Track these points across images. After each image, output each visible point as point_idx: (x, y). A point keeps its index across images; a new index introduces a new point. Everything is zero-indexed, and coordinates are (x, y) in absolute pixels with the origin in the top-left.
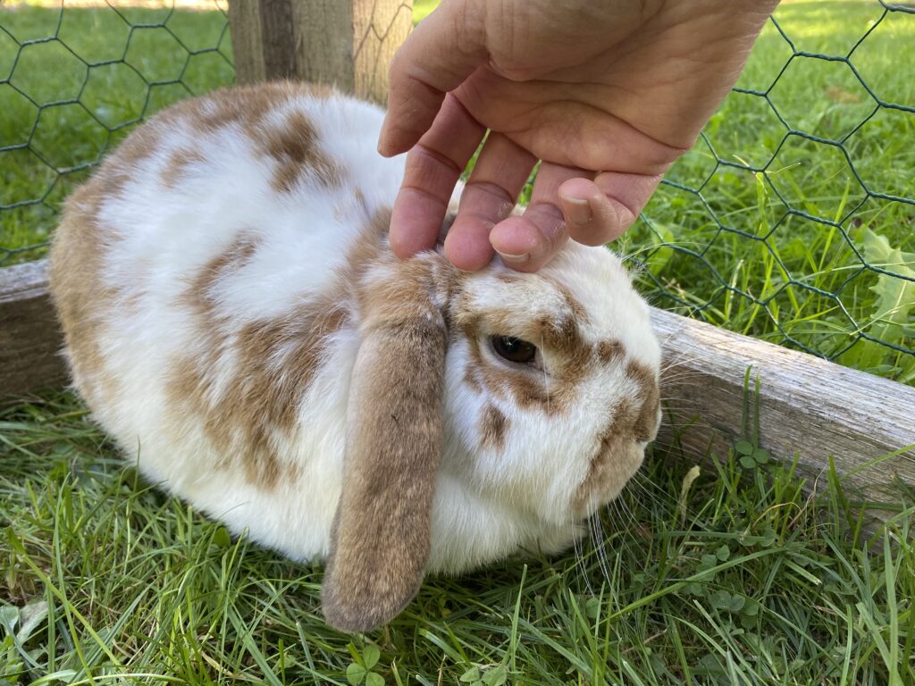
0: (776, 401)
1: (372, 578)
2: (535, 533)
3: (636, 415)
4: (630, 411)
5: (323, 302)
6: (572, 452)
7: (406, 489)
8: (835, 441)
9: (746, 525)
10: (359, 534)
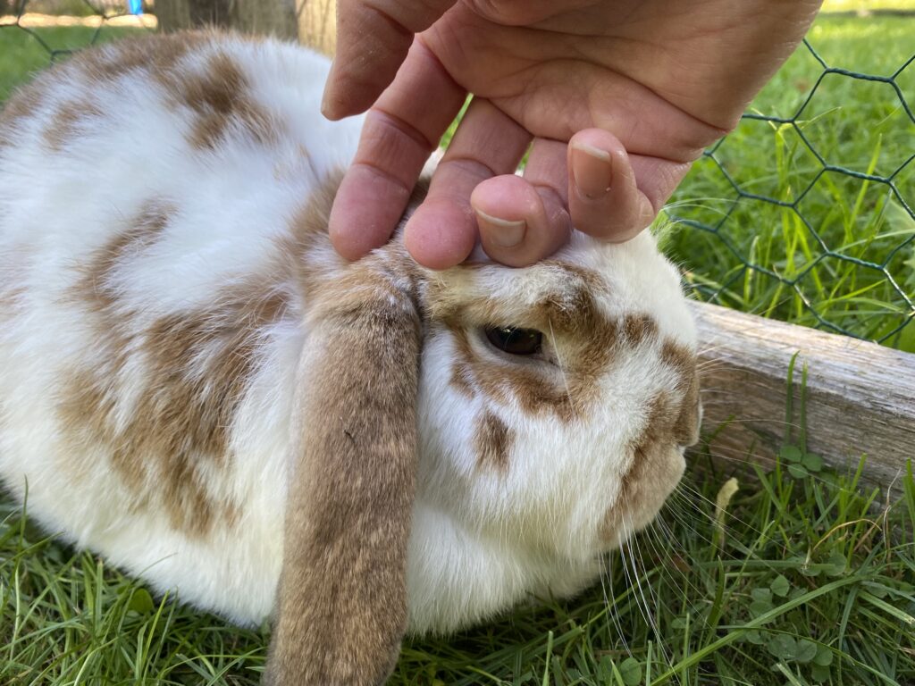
0: (828, 395)
1: (328, 658)
2: (546, 574)
3: (677, 412)
4: (669, 409)
5: (256, 284)
6: (597, 469)
7: (369, 534)
8: (906, 440)
9: (805, 550)
10: (307, 597)
